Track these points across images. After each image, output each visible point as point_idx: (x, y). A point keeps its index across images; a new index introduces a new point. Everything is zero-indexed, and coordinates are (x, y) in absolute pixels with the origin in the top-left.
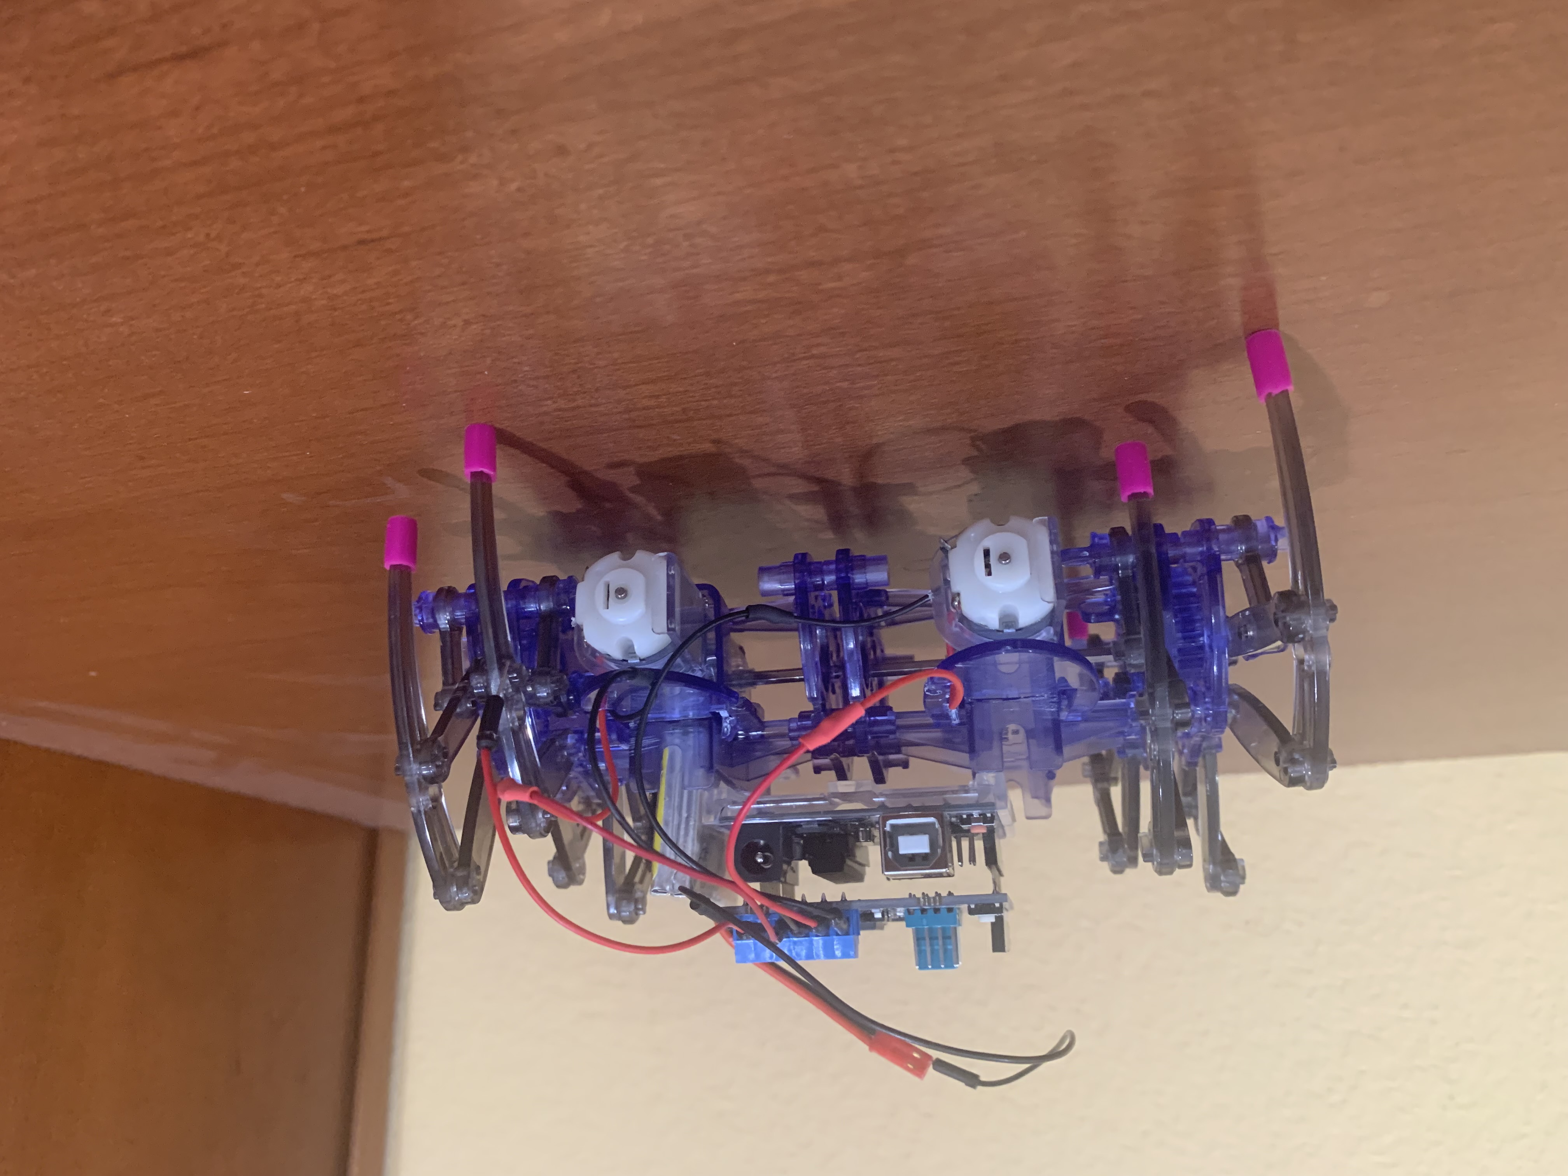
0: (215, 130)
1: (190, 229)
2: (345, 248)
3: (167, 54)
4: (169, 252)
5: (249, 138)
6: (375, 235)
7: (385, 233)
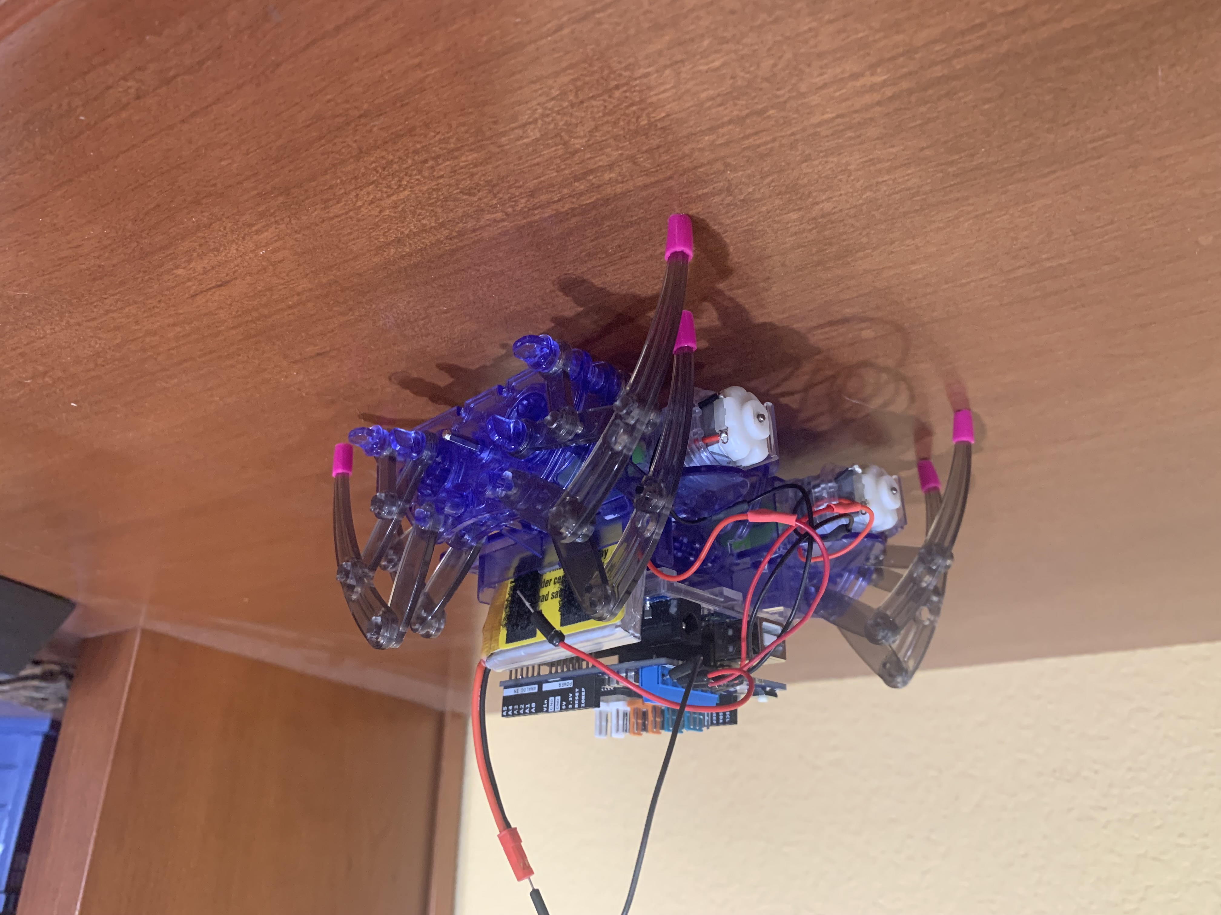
0: (239, 313)
1: (239, 355)
2: (312, 357)
3: (213, 285)
4: (232, 366)
5: (255, 314)
6: (324, 350)
7: (328, 349)
